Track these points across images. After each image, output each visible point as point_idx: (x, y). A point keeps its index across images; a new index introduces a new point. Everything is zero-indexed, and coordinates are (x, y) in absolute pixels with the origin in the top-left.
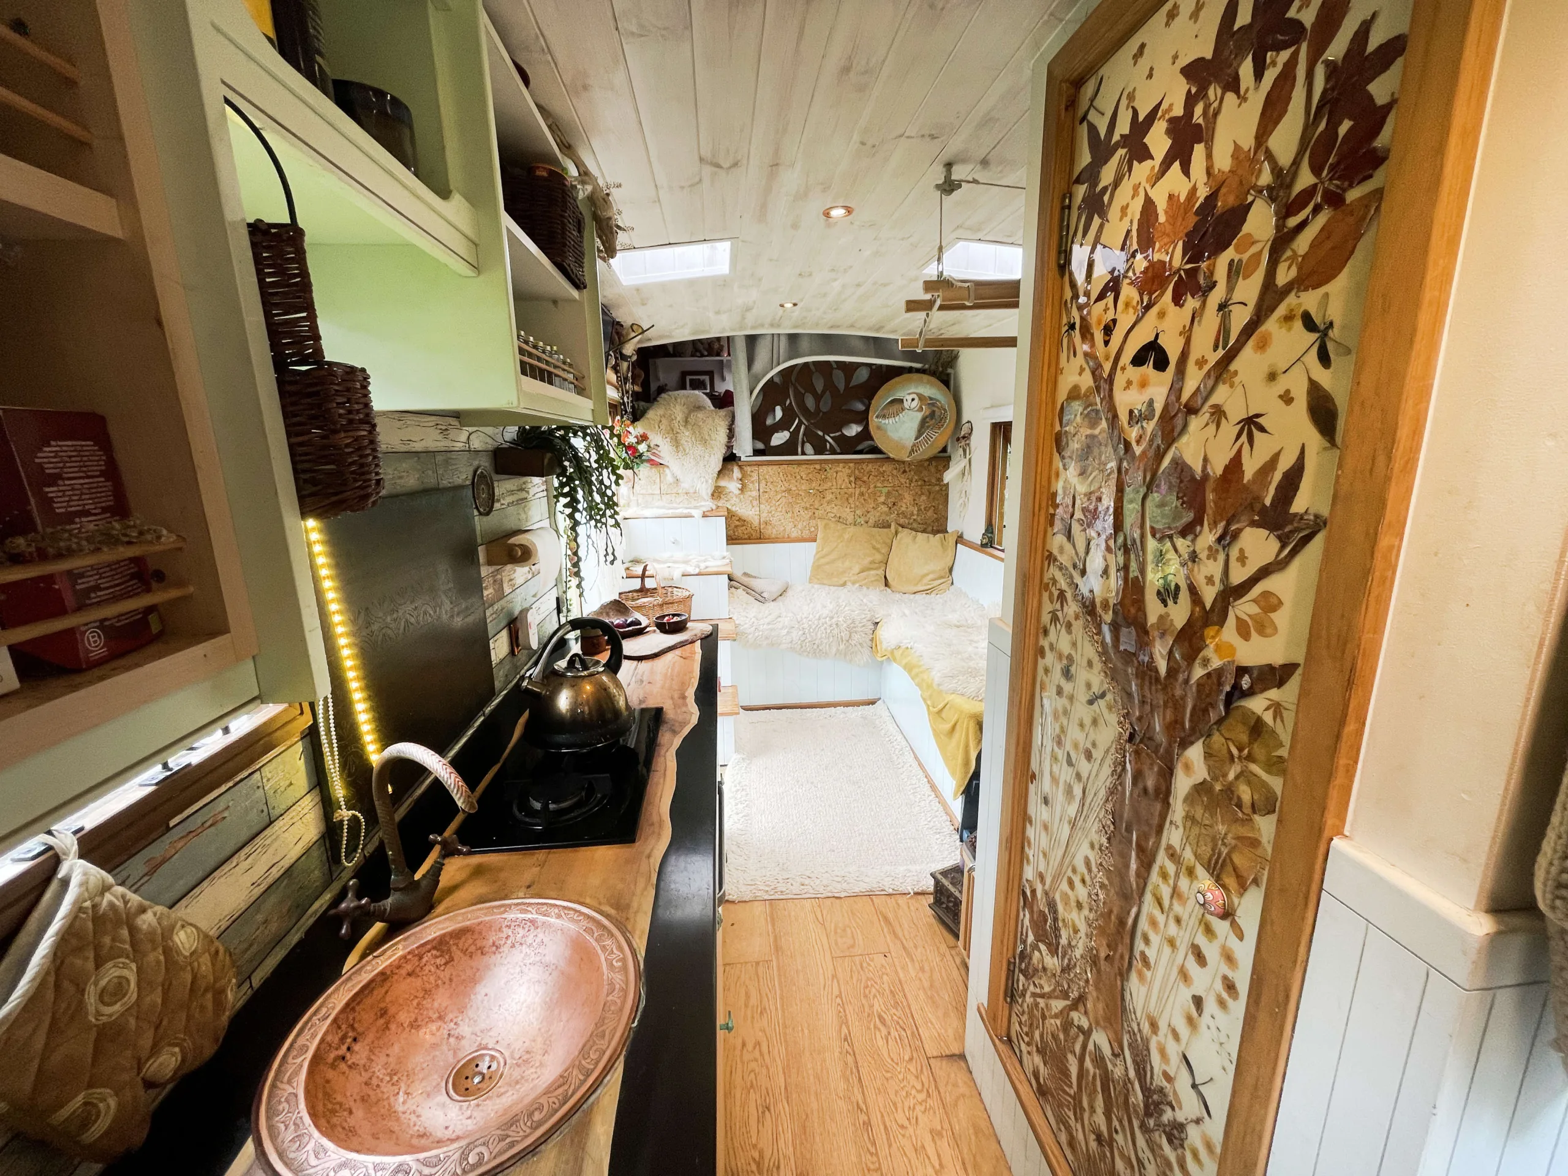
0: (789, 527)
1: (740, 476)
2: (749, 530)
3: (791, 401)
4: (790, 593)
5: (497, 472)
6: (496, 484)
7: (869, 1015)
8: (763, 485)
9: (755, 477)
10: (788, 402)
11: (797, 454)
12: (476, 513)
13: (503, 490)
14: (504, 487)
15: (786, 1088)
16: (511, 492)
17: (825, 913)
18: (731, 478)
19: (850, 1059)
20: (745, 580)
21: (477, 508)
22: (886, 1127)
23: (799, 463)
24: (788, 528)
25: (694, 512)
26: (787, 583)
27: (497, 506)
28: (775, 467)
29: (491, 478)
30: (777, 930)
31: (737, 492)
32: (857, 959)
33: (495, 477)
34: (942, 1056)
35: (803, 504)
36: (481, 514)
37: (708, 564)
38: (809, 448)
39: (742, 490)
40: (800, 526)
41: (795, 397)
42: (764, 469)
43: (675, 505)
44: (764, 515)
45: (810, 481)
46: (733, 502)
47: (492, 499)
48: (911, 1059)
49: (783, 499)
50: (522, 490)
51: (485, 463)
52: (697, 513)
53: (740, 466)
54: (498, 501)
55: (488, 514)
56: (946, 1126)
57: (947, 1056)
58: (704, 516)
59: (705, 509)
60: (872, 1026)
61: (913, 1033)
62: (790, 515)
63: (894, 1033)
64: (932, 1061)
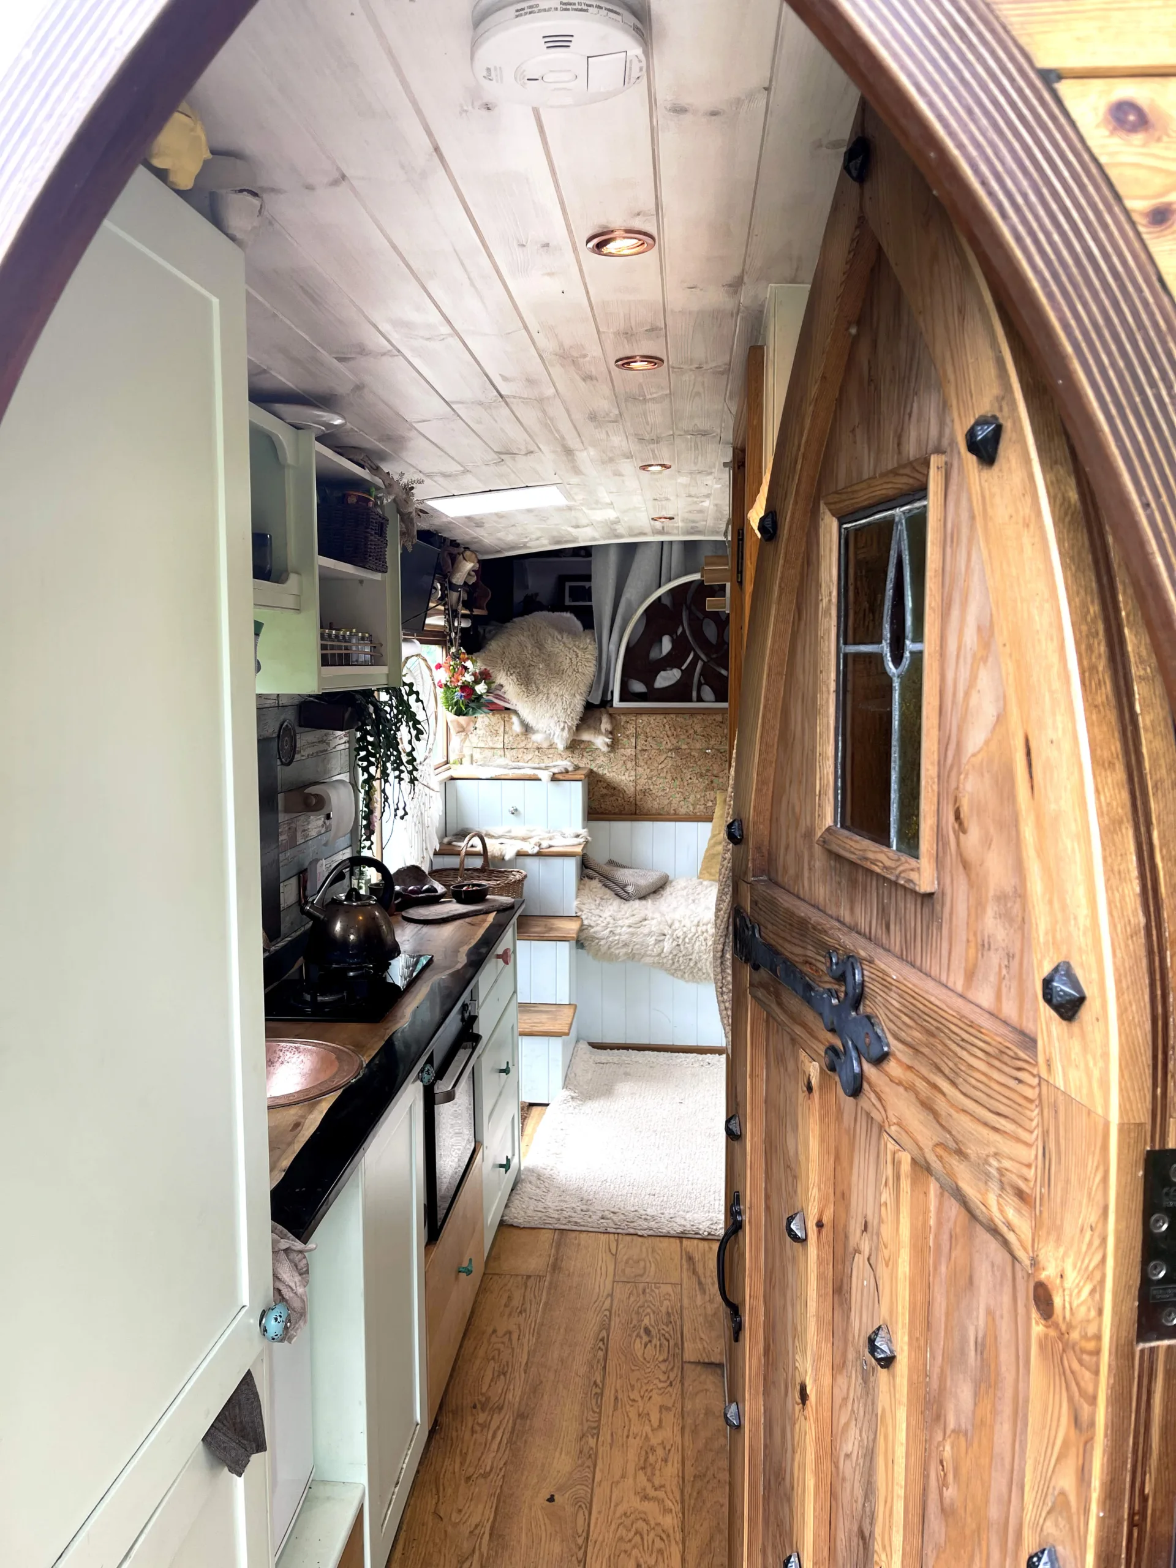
0: (677, 799)
1: (609, 727)
2: (620, 801)
3: (684, 628)
4: (668, 890)
5: (300, 726)
6: (298, 736)
7: (634, 1327)
8: (641, 742)
9: (631, 730)
10: (680, 631)
11: (690, 700)
12: (279, 763)
13: (303, 742)
14: (306, 738)
15: (527, 1364)
16: (313, 744)
17: (621, 1246)
18: (597, 730)
19: (601, 1354)
20: (607, 869)
21: (280, 758)
22: (616, 1398)
23: (692, 713)
24: (675, 801)
25: (540, 774)
26: (667, 877)
27: (297, 757)
28: (659, 717)
29: (294, 731)
30: (560, 1254)
31: (605, 749)
32: (641, 1286)
33: (298, 729)
34: (699, 1363)
35: (697, 770)
36: (283, 764)
37: (552, 843)
38: (707, 692)
39: (613, 746)
40: (691, 799)
41: (690, 625)
42: (642, 720)
43: (521, 764)
44: (643, 781)
45: (708, 737)
46: (599, 762)
47: (294, 749)
48: (665, 1361)
49: (670, 762)
50: (322, 741)
51: (290, 716)
52: (545, 775)
53: (611, 716)
54: (299, 752)
55: (289, 764)
56: (679, 1406)
57: (704, 1363)
58: (554, 778)
59: (556, 770)
60: (635, 1334)
61: (676, 1345)
62: (677, 783)
63: (655, 1341)
64: (686, 1366)
